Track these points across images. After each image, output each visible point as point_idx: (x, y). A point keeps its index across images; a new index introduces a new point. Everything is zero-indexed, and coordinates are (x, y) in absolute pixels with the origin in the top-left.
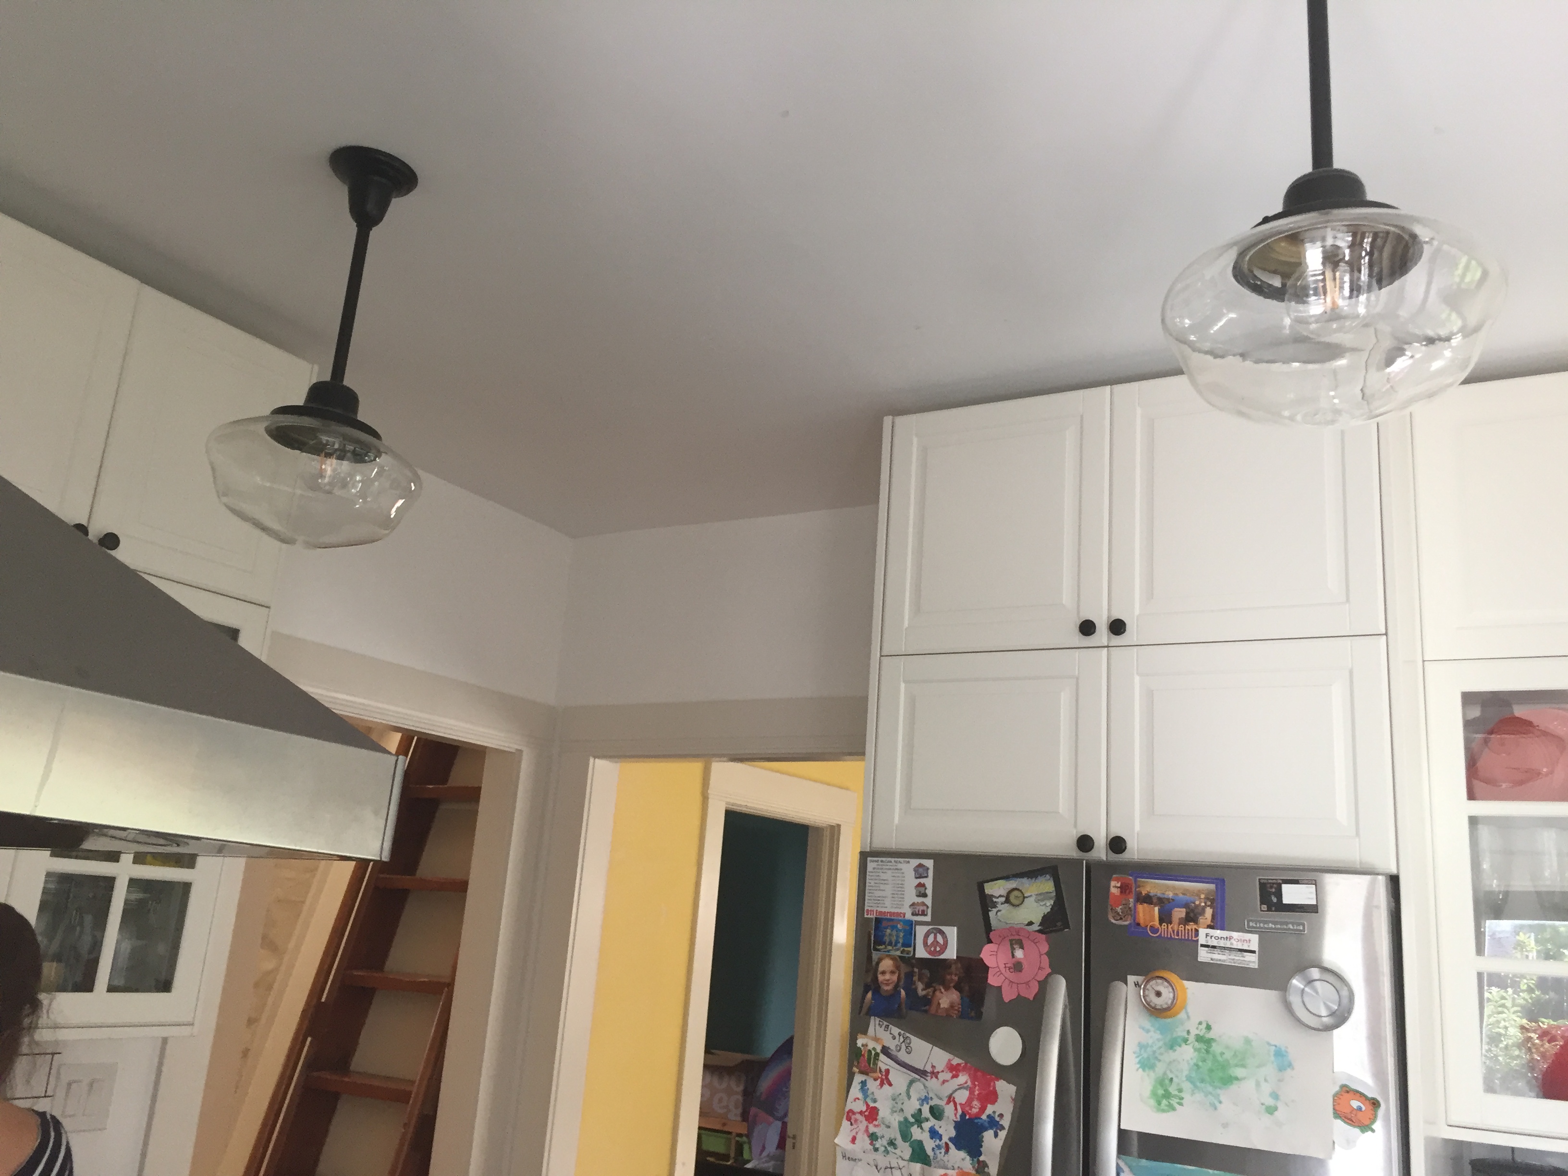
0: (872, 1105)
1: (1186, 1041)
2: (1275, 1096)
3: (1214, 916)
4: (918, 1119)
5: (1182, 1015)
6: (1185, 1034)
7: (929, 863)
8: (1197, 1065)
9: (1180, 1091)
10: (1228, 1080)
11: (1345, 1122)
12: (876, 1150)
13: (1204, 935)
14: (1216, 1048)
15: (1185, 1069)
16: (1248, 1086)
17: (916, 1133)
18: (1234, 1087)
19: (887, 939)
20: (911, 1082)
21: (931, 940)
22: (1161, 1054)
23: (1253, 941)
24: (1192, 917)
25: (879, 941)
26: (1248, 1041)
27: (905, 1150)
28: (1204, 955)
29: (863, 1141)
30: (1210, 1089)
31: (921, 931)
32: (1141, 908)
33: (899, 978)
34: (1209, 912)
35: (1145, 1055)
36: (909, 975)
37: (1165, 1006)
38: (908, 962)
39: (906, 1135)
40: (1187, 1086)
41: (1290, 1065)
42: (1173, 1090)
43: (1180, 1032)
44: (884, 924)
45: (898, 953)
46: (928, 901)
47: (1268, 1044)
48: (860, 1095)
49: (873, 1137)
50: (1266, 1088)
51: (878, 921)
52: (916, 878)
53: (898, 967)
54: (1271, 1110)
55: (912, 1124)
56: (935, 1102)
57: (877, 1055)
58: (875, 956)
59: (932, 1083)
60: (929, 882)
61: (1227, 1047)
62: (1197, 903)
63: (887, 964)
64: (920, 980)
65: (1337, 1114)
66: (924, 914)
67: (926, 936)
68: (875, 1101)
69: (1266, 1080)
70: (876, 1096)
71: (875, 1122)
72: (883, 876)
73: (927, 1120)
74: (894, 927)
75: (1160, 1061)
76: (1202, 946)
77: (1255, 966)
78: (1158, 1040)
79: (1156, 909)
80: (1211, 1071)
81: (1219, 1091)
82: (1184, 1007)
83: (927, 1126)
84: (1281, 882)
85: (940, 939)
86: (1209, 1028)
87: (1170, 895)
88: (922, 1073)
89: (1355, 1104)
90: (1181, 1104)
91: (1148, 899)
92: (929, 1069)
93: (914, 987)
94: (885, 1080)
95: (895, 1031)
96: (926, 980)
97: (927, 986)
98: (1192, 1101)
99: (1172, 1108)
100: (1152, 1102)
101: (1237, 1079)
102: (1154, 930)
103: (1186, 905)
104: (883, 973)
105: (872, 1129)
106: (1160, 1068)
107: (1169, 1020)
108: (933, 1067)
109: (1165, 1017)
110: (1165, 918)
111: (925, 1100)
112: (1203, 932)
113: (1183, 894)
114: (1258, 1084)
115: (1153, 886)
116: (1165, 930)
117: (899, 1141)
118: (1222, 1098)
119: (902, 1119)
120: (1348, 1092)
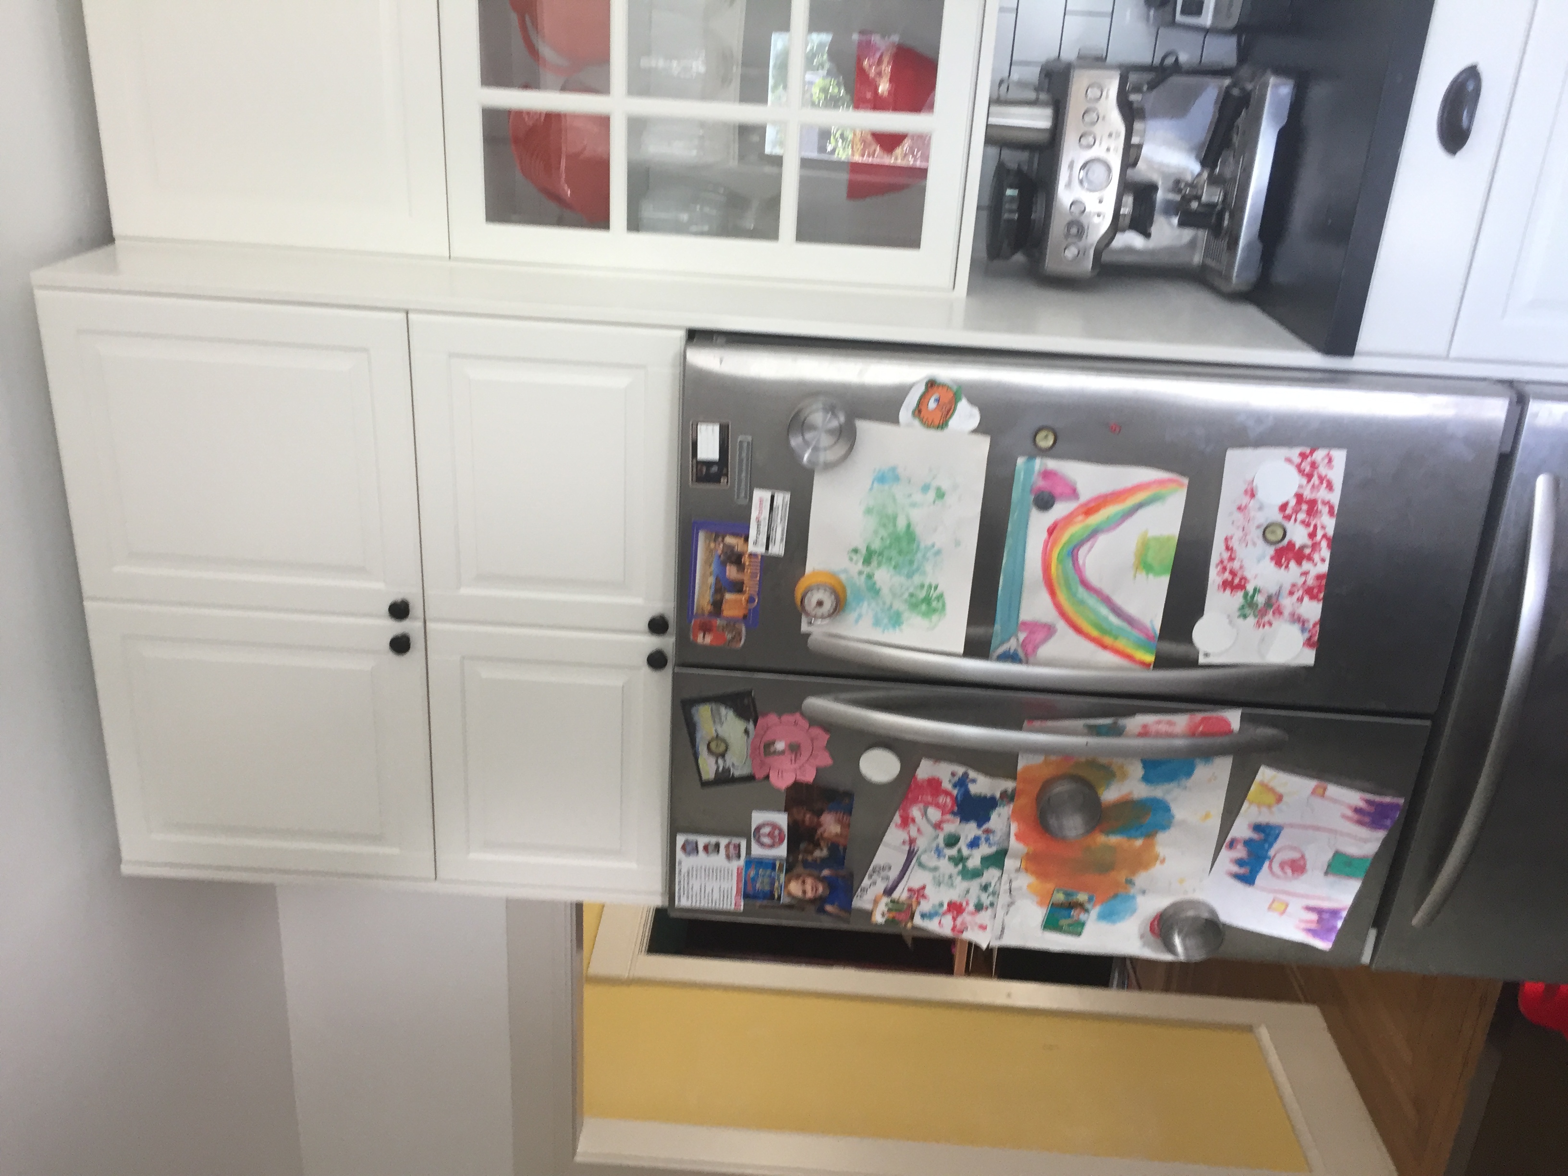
0: (945, 907)
1: (870, 577)
2: (926, 488)
3: (735, 535)
4: (960, 860)
5: (843, 577)
6: (863, 577)
7: (680, 839)
8: (895, 567)
9: (922, 586)
10: (910, 535)
11: (950, 417)
12: (992, 904)
13: (755, 546)
14: (876, 545)
15: (899, 580)
16: (916, 515)
17: (974, 862)
18: (918, 530)
19: (767, 888)
20: (921, 865)
21: (766, 840)
22: (884, 603)
23: (761, 496)
24: (736, 558)
25: (770, 895)
26: (869, 511)
27: (991, 875)
28: (778, 549)
29: (984, 917)
30: (919, 555)
31: (757, 851)
32: (728, 611)
33: (810, 875)
34: (730, 540)
35: (886, 621)
36: (806, 864)
37: (833, 597)
38: (791, 866)
39: (976, 874)
40: (917, 579)
41: (894, 469)
42: (922, 594)
43: (861, 581)
44: (750, 890)
45: (782, 876)
46: (723, 842)
47: (871, 489)
48: (936, 920)
49: (979, 907)
50: (918, 497)
51: (746, 896)
52: (697, 852)
53: (798, 877)
54: (940, 495)
55: (964, 867)
56: (941, 841)
57: (893, 901)
58: (785, 900)
59: (921, 844)
60: (702, 840)
61: (876, 532)
62: (719, 552)
63: (795, 888)
64: (812, 853)
65: (942, 425)
66: (738, 847)
67: (762, 845)
68: (941, 905)
69: (910, 496)
70: (937, 902)
71: (964, 904)
72: (696, 888)
73: (959, 851)
74: (754, 880)
75: (891, 606)
76: (767, 548)
77: (788, 496)
78: (869, 605)
79: (728, 596)
80: (900, 552)
81: (922, 546)
82: (833, 575)
83: (965, 852)
84: (695, 461)
85: (766, 830)
86: (856, 551)
87: (711, 580)
88: (911, 854)
89: (932, 405)
90: (936, 588)
91: (717, 605)
92: (907, 848)
93: (818, 861)
94: (919, 893)
95: (866, 882)
96: (811, 847)
97: (817, 845)
98: (931, 575)
99: (940, 597)
100: (935, 618)
101: (909, 526)
102: (751, 600)
103: (723, 565)
104: (804, 892)
105: (971, 908)
106: (899, 605)
107: (849, 592)
108: (904, 843)
109: (845, 596)
110: (738, 587)
111: (939, 853)
112: (751, 548)
113: (710, 565)
114: (914, 505)
115: (703, 596)
116: (751, 586)
117: (984, 880)
118: (929, 543)
119: (960, 878)
120: (920, 411)
